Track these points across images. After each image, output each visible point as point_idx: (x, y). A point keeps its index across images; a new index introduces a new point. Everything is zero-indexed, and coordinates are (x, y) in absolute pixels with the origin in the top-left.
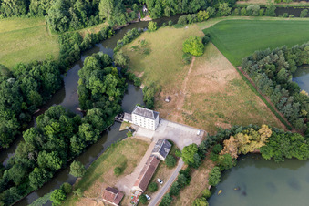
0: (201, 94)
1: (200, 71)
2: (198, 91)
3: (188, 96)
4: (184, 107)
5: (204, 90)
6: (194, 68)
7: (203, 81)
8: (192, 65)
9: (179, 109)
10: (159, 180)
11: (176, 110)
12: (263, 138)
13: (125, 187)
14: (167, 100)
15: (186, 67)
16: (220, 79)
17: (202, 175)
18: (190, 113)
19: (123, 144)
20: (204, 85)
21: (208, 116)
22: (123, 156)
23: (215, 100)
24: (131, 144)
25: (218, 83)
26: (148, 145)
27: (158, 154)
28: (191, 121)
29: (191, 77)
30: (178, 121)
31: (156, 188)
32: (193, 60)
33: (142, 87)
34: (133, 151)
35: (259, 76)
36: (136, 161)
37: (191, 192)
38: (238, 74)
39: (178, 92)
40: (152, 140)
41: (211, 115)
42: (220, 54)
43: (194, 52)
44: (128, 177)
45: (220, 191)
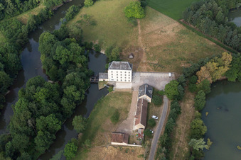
0: (159, 47)
1: (148, 29)
2: (155, 45)
3: (148, 50)
4: (148, 59)
5: (158, 43)
6: (142, 28)
7: (155, 37)
8: (139, 26)
9: (144, 61)
10: (154, 117)
11: (143, 63)
12: (227, 63)
13: (126, 130)
14: (131, 57)
15: (134, 29)
16: (168, 32)
17: (188, 105)
18: (156, 62)
19: (108, 98)
20: (158, 39)
21: (172, 62)
22: (112, 107)
23: (172, 48)
24: (115, 97)
25: (168, 36)
26: (131, 94)
27: (145, 96)
28: (159, 68)
29: (143, 35)
30: (148, 71)
31: (154, 123)
32: (139, 22)
33: (103, 52)
34: (119, 102)
35: (203, 21)
36: (126, 108)
37: (184, 119)
38: (182, 26)
39: (137, 49)
40: (132, 89)
41: (174, 60)
42: (159, 14)
43: (137, 15)
44: (124, 122)
45: (207, 113)
